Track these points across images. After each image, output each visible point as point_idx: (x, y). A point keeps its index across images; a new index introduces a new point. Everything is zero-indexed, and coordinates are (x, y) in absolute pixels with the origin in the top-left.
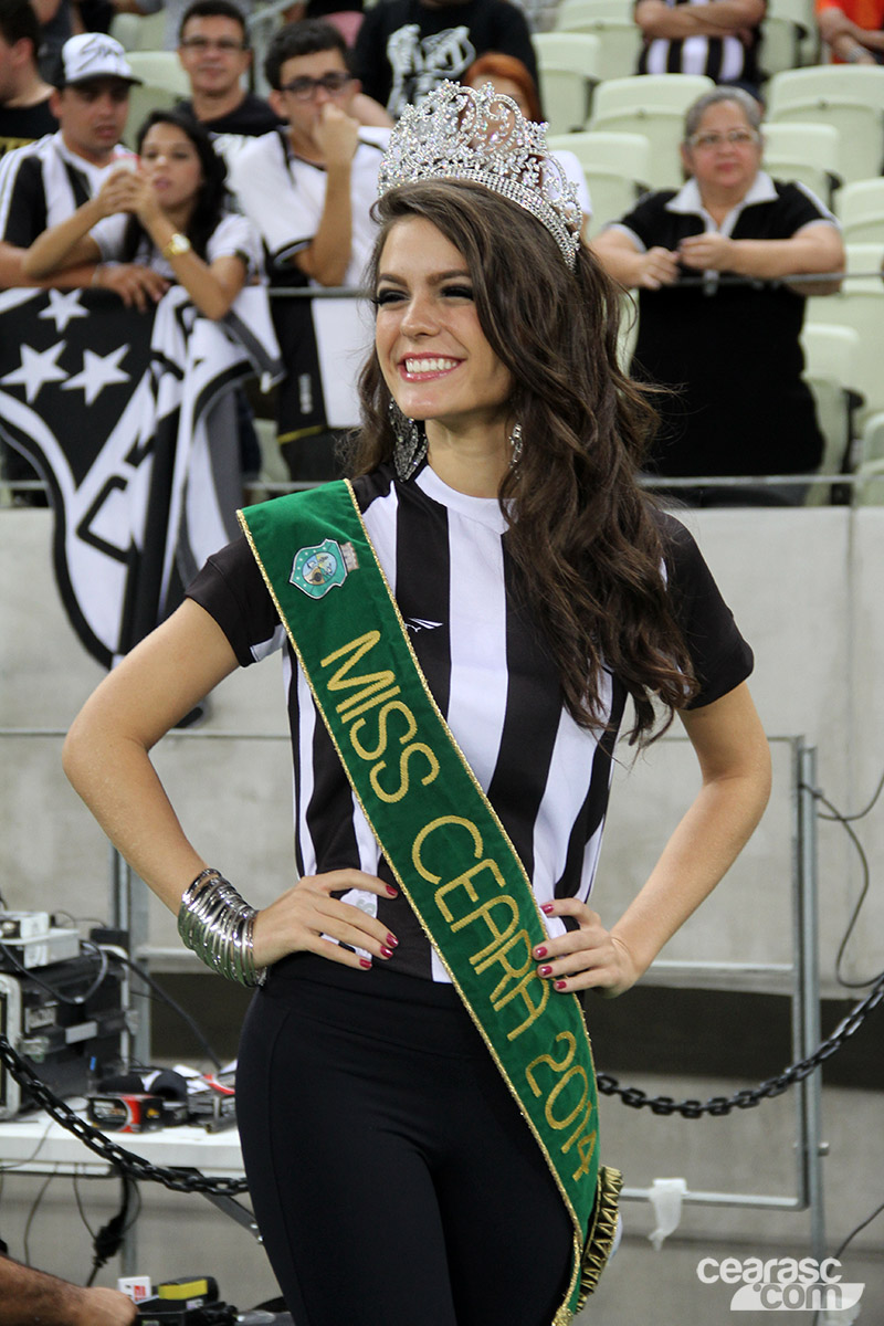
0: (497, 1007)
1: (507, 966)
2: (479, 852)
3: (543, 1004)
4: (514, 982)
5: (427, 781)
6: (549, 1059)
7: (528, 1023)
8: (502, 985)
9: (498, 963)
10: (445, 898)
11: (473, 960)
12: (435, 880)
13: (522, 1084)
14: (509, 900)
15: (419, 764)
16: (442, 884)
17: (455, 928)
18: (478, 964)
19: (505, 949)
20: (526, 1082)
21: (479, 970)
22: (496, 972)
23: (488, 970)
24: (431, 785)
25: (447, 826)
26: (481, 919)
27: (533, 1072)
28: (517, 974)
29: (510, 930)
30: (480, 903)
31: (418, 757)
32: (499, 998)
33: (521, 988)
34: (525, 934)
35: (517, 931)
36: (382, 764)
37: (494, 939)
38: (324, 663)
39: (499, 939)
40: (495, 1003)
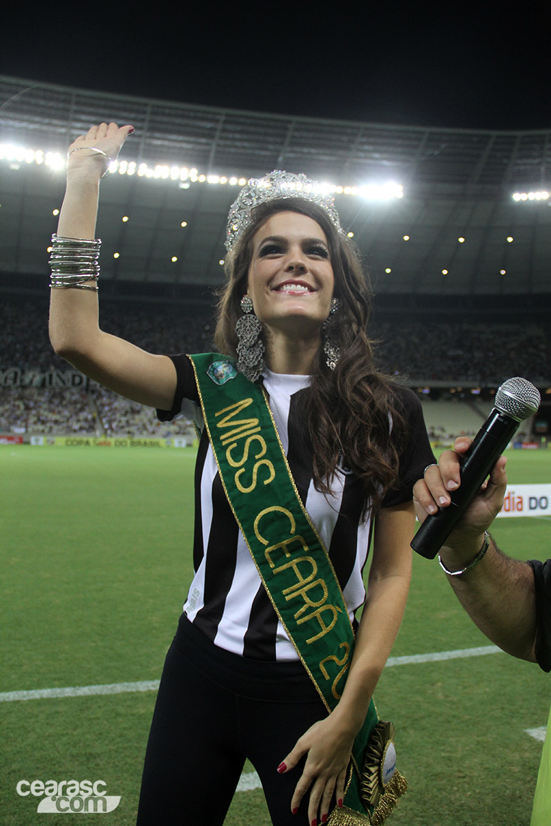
0: (299, 622)
1: (307, 599)
2: (293, 530)
3: (332, 625)
4: (311, 610)
5: (266, 482)
6: (335, 658)
7: (321, 635)
8: (303, 609)
9: (300, 596)
10: (270, 553)
11: (284, 592)
12: (265, 542)
13: (316, 671)
14: (311, 560)
15: (264, 470)
16: (269, 545)
17: (275, 571)
18: (287, 595)
19: (306, 589)
20: (319, 670)
21: (287, 598)
22: (299, 602)
23: (293, 599)
24: (268, 485)
25: (275, 512)
26: (291, 568)
27: (324, 664)
28: (314, 605)
29: (310, 578)
30: (290, 559)
31: (264, 468)
32: (301, 617)
33: (317, 613)
34: (321, 581)
35: (315, 579)
36: (243, 470)
37: (299, 582)
38: (217, 415)
39: (302, 581)
40: (298, 619)
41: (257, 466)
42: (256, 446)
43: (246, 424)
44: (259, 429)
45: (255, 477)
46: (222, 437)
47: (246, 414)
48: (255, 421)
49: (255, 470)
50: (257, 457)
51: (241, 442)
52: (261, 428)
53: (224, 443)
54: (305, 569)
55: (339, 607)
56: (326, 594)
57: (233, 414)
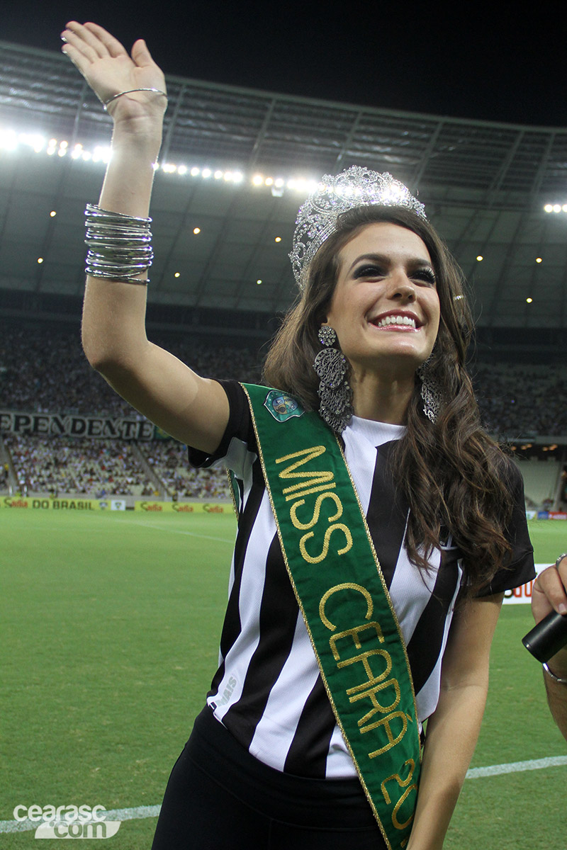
0: (362, 730)
1: (375, 703)
2: (369, 614)
3: (400, 736)
4: (379, 715)
5: (341, 552)
6: (398, 777)
7: (387, 747)
8: (369, 715)
9: (368, 698)
10: (337, 641)
11: (349, 691)
12: (332, 627)
13: (376, 792)
14: (385, 653)
15: (338, 537)
16: (336, 631)
17: (340, 665)
18: (352, 695)
19: (376, 689)
20: (379, 792)
21: (351, 700)
22: (365, 705)
23: (359, 701)
24: (344, 556)
25: (349, 590)
26: (360, 663)
27: (385, 785)
28: (384, 710)
29: (382, 677)
30: (361, 651)
31: (338, 535)
32: (366, 724)
33: (385, 721)
34: (394, 682)
35: (388, 678)
36: (311, 534)
37: (368, 680)
38: (278, 461)
39: (372, 680)
40: (362, 727)
41: (330, 530)
42: (329, 506)
43: (317, 477)
44: (333, 485)
45: (326, 544)
46: (286, 491)
47: (315, 465)
48: (329, 475)
49: (327, 536)
50: (330, 519)
51: (311, 500)
52: (336, 485)
53: (288, 499)
54: (378, 664)
55: (410, 715)
56: (398, 698)
57: (300, 463)
